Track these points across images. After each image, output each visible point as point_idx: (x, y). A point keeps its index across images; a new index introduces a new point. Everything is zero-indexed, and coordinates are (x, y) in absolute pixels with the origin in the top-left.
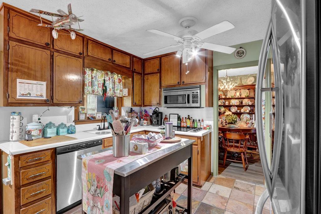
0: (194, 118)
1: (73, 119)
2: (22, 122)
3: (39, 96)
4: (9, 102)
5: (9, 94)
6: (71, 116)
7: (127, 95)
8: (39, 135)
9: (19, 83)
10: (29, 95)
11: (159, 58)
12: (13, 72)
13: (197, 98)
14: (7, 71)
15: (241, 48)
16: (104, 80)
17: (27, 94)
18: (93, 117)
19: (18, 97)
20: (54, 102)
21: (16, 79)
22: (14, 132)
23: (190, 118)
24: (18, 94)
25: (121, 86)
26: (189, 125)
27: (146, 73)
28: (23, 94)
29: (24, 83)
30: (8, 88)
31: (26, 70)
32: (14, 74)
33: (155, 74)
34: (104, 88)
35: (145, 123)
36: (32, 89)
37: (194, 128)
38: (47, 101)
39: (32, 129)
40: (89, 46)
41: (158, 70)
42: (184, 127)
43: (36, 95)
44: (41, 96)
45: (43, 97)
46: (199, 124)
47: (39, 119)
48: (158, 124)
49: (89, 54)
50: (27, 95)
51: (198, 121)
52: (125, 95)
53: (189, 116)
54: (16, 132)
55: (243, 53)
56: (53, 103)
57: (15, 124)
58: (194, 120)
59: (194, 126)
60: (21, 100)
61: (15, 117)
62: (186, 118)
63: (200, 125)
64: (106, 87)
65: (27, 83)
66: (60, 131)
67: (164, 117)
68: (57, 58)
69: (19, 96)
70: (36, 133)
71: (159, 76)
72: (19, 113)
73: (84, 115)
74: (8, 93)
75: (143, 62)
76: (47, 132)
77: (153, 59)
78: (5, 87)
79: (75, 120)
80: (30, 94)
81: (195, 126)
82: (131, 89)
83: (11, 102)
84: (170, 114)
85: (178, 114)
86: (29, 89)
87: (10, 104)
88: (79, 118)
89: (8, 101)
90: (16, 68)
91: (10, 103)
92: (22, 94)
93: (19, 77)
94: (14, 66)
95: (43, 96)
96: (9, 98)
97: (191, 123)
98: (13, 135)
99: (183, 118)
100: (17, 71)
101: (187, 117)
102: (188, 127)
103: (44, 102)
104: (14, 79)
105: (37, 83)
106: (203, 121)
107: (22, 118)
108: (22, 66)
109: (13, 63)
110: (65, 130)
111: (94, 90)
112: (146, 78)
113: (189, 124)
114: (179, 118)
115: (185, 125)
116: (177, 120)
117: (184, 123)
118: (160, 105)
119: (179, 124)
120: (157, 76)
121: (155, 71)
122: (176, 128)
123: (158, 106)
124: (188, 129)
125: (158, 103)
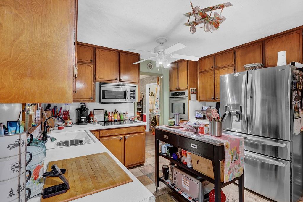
0: (120, 112)
11: (92, 48)
13: (134, 95)
15: (150, 63)
23: (116, 112)
26: (116, 119)
33: (87, 64)
35: (70, 123)
41: (91, 61)
42: (112, 121)
46: (124, 116)
51: (123, 114)
53: (115, 110)
55: (152, 67)
62: (112, 112)
71: (92, 68)
77: (83, 45)
81: (122, 119)
85: (104, 110)
97: (118, 117)
99: (109, 113)
102: (115, 121)
106: (127, 113)
113: (116, 117)
114: (105, 113)
115: (113, 120)
116: (103, 115)
117: (111, 117)
118: (92, 100)
119: (107, 119)
120: (90, 68)
121: (86, 61)
122: (103, 123)
123: (91, 101)
124: (116, 123)
125: (92, 98)
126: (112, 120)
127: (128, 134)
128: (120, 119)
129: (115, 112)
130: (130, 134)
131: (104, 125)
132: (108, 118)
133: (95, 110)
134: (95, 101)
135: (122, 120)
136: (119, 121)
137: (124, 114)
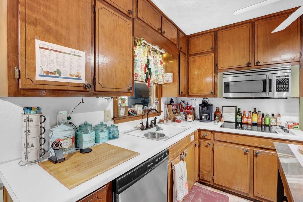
0: (263, 112)
1: (112, 116)
2: (43, 125)
3: (75, 77)
4: (20, 87)
5: (20, 69)
6: (109, 111)
7: (171, 81)
8: (72, 147)
9: (40, 48)
10: (57, 75)
11: (214, 33)
12: (27, 22)
13: (286, 84)
14: (15, 20)
16: (148, 60)
17: (55, 72)
18: (133, 112)
19: (38, 78)
20: (97, 89)
21: (34, 39)
22: (31, 145)
24: (38, 72)
25: (162, 69)
26: (255, 121)
27: (190, 53)
28: (48, 72)
29: (48, 49)
30: (17, 57)
31: (52, 25)
32: (30, 29)
33: (207, 54)
34: (147, 71)
35: (190, 118)
36: (64, 62)
37: (265, 125)
38: (88, 86)
39: (60, 138)
40: (139, 3)
41: (212, 48)
42: (247, 124)
43: (71, 75)
44: (78, 77)
45: (81, 79)
46: (273, 120)
47: (69, 118)
48: (209, 119)
49: (139, 16)
50: (55, 74)
51: (270, 116)
52: (168, 81)
53: (255, 109)
54: (33, 146)
56: (95, 90)
57: (30, 129)
58: (263, 115)
59: (265, 123)
60: (44, 83)
61: (30, 117)
62: (250, 112)
63: (276, 121)
64: (149, 69)
65: (54, 51)
66: (100, 137)
67: (214, 110)
68: (101, 11)
69: (40, 76)
70: (68, 144)
71: (214, 57)
72: (38, 109)
73: (124, 108)
74: (18, 68)
75: (188, 39)
76: (83, 140)
77: (203, 34)
78: (11, 55)
79: (114, 117)
80: (59, 72)
81: (267, 123)
82: (177, 74)
83: (24, 87)
84: (222, 106)
85: (236, 107)
86: (57, 62)
87: (22, 92)
88: (119, 113)
89: (18, 84)
90: (34, 15)
91: (23, 89)
92: (44, 72)
93: (40, 37)
94: (30, 11)
95: (81, 77)
96: (20, 77)
97: (259, 119)
98: (28, 151)
99: (244, 112)
100: (35, 23)
101: (252, 111)
102: (253, 124)
103: (82, 89)
104: (29, 38)
105: (71, 52)
106: (279, 115)
107: (43, 118)
108: (45, 15)
109: (27, 5)
110: (106, 134)
111: (138, 73)
112: (192, 60)
113: (255, 119)
114: (238, 112)
115: (250, 121)
116: (234, 114)
117: (247, 118)
118: (214, 94)
119: (240, 120)
120: (210, 57)
121: (207, 51)
122: (234, 124)
123: (212, 96)
124: (255, 127)
125: (212, 93)
126: (248, 122)
127: (261, 148)
128: (263, 123)
129: (255, 112)
130: (266, 149)
131: (236, 128)
132: (242, 119)
133: (223, 107)
134: (217, 96)
135: (268, 126)
136: (262, 125)
137: (273, 115)
